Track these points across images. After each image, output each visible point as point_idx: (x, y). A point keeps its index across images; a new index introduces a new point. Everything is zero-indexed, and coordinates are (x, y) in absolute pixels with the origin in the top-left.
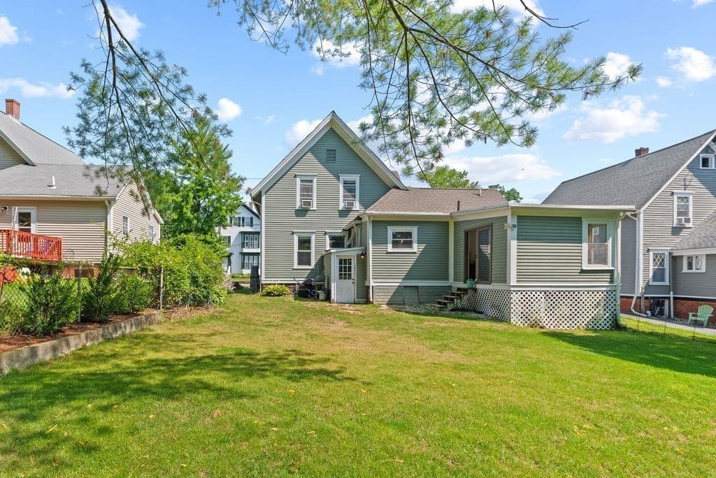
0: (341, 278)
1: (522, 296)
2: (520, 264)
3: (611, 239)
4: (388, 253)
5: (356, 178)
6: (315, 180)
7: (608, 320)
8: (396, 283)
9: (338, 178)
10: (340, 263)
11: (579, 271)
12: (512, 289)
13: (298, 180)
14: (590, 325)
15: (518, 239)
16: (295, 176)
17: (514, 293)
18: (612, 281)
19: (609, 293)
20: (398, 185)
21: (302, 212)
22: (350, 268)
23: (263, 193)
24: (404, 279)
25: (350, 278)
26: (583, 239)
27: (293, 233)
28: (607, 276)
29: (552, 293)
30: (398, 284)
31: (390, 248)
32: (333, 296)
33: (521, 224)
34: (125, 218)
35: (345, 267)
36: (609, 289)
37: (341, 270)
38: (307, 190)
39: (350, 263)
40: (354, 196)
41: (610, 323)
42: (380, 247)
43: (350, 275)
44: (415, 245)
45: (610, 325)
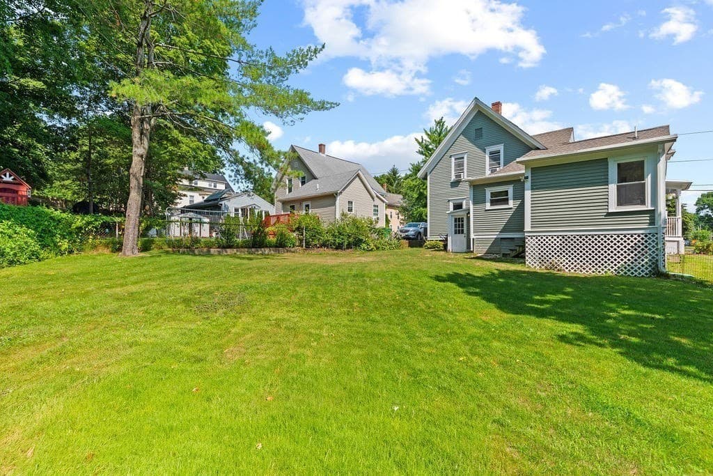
0: (456, 233)
1: (537, 240)
2: (534, 212)
3: (649, 176)
4: (486, 210)
5: (501, 147)
6: (465, 157)
7: (646, 266)
8: (493, 236)
9: (484, 151)
10: (456, 221)
11: (605, 214)
12: (526, 234)
13: (453, 159)
14: (622, 270)
15: (532, 190)
16: (451, 157)
17: (529, 238)
18: (652, 222)
19: (649, 236)
20: (538, 146)
21: (455, 184)
22: (463, 225)
23: (428, 173)
24: (501, 232)
25: (463, 233)
26: (610, 180)
27: (449, 201)
28: (646, 218)
29: (572, 238)
30: (495, 237)
31: (488, 206)
32: (449, 247)
33: (536, 175)
34: (350, 203)
35: (459, 225)
36: (648, 231)
37: (456, 227)
38: (460, 166)
39: (463, 221)
40: (499, 164)
41: (650, 269)
42: (481, 206)
43: (463, 230)
44: (511, 202)
45: (650, 271)
